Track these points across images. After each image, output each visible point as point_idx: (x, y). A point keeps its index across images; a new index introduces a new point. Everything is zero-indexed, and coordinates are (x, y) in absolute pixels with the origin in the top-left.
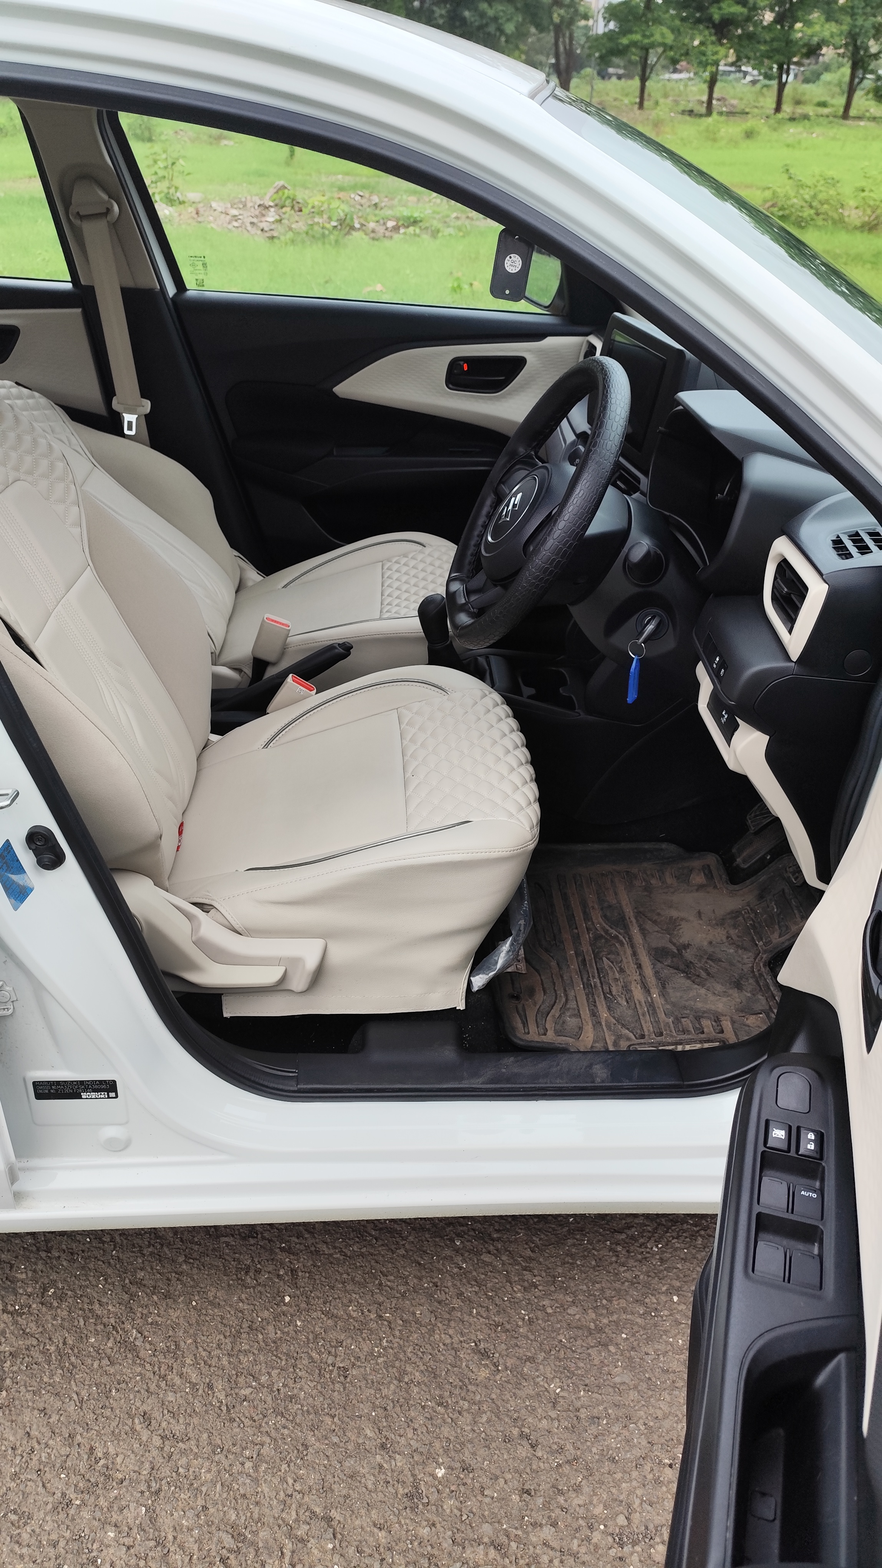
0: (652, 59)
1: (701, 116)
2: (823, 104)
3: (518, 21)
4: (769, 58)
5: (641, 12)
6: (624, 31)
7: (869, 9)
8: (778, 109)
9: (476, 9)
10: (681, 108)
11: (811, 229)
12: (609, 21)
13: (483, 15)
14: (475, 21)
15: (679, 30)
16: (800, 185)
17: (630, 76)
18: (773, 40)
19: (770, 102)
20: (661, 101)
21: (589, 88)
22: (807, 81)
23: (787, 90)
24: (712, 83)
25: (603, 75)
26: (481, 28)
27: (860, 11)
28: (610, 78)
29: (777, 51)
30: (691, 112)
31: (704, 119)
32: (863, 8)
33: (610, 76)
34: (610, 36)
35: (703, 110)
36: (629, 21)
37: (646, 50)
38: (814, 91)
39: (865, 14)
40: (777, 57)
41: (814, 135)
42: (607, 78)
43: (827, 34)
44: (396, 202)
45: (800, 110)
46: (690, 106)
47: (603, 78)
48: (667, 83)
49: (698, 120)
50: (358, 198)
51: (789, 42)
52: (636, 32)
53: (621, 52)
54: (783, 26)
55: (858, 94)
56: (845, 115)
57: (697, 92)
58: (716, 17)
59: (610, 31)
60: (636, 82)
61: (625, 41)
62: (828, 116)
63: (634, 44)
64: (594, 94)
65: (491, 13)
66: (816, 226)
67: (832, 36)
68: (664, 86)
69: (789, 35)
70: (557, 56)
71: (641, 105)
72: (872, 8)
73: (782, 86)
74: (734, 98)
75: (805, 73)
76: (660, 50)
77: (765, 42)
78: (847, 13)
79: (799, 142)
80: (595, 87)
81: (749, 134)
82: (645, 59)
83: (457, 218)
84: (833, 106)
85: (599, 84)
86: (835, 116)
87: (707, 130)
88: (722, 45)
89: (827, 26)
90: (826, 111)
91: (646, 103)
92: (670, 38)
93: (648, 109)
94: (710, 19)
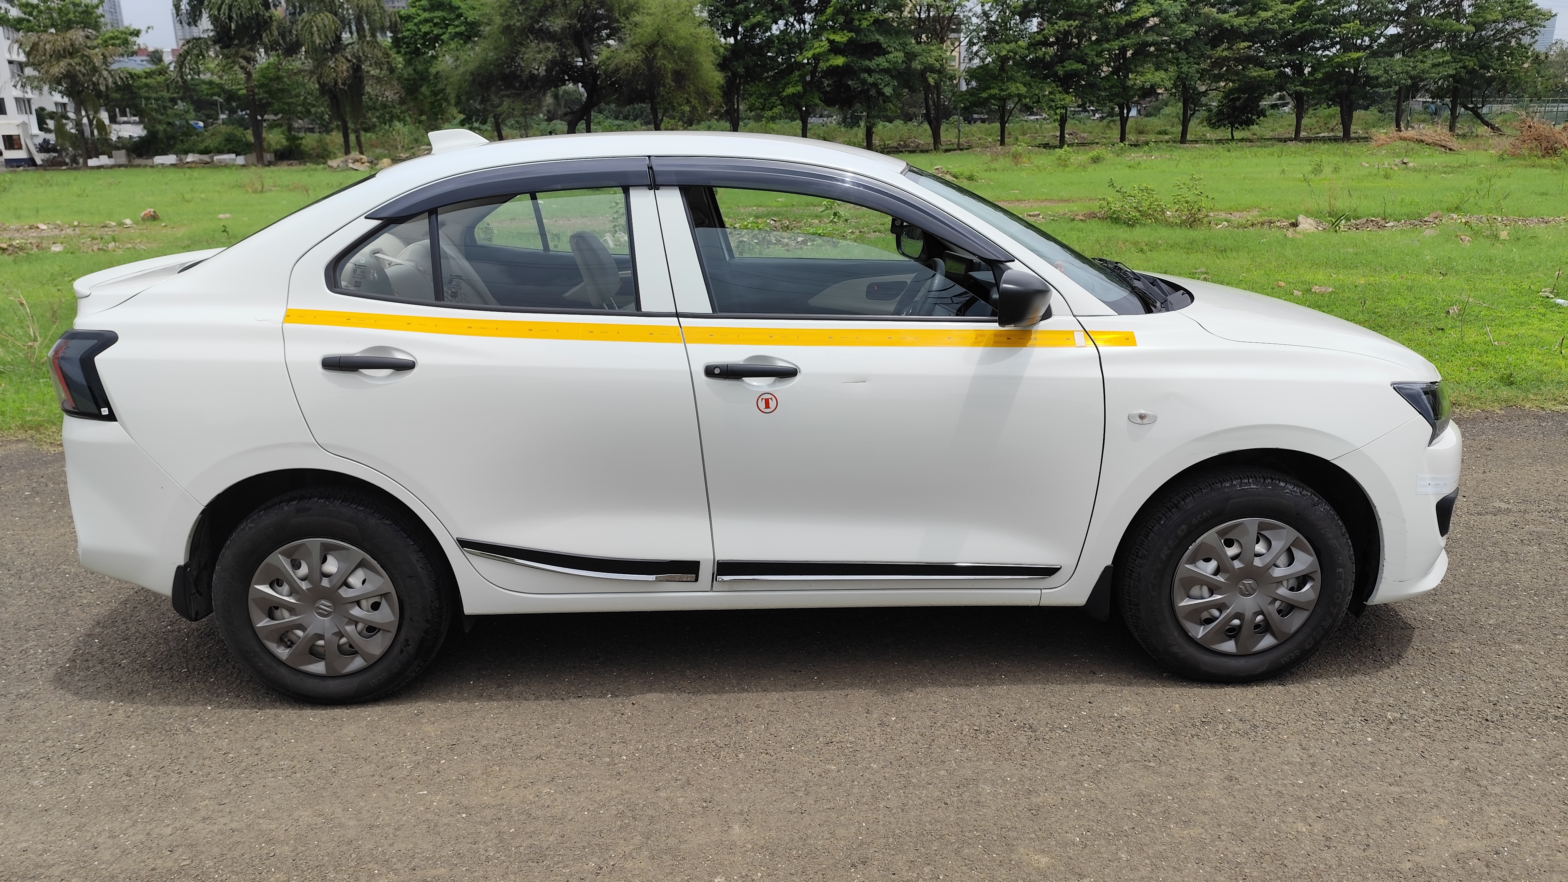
0: (1010, 105)
1: (1056, 147)
2: (1165, 133)
3: (894, 85)
4: (1110, 101)
5: (997, 73)
6: (982, 88)
7: (1192, 59)
8: (1123, 139)
9: (858, 79)
10: (1038, 142)
11: (1138, 226)
12: (970, 81)
13: (864, 82)
14: (858, 87)
15: (1030, 84)
16: (1124, 195)
17: (991, 121)
18: (1111, 87)
19: (1116, 134)
20: (1020, 138)
21: (956, 130)
22: (1148, 115)
23: (1129, 123)
24: (1063, 122)
25: (969, 121)
26: (862, 91)
27: (1184, 62)
28: (975, 122)
29: (1117, 95)
30: (1046, 146)
31: (1057, 150)
32: (1187, 59)
33: (975, 121)
34: (971, 92)
35: (1057, 143)
36: (987, 80)
37: (1003, 100)
38: (1156, 122)
39: (1188, 63)
40: (1117, 100)
41: (1153, 157)
42: (972, 122)
43: (1158, 79)
44: (802, 224)
45: (1143, 138)
46: (1046, 140)
47: (969, 123)
48: (1024, 123)
49: (1051, 151)
50: (772, 222)
51: (1126, 88)
52: (994, 88)
53: (984, 103)
54: (1119, 76)
55: (1193, 124)
56: (1183, 140)
57: (1051, 130)
58: (1061, 73)
59: (972, 88)
60: (998, 125)
61: (985, 95)
62: (1167, 142)
63: (993, 97)
64: (962, 135)
65: (870, 80)
66: (1141, 224)
67: (1163, 81)
68: (1022, 126)
69: (1125, 82)
70: (927, 108)
71: (1002, 143)
72: (1194, 58)
73: (1124, 121)
74: (1084, 132)
75: (1147, 108)
76: (1016, 99)
77: (1105, 89)
78: (1173, 63)
79: (1139, 164)
80: (962, 130)
81: (1096, 160)
82: (1004, 107)
83: (852, 233)
84: (1172, 133)
85: (966, 128)
86: (1174, 142)
87: (1059, 158)
88: (1068, 93)
89: (1157, 74)
90: (1167, 137)
91: (1006, 140)
92: (1023, 90)
93: (1009, 145)
94: (1055, 75)
